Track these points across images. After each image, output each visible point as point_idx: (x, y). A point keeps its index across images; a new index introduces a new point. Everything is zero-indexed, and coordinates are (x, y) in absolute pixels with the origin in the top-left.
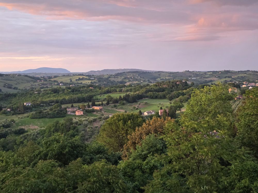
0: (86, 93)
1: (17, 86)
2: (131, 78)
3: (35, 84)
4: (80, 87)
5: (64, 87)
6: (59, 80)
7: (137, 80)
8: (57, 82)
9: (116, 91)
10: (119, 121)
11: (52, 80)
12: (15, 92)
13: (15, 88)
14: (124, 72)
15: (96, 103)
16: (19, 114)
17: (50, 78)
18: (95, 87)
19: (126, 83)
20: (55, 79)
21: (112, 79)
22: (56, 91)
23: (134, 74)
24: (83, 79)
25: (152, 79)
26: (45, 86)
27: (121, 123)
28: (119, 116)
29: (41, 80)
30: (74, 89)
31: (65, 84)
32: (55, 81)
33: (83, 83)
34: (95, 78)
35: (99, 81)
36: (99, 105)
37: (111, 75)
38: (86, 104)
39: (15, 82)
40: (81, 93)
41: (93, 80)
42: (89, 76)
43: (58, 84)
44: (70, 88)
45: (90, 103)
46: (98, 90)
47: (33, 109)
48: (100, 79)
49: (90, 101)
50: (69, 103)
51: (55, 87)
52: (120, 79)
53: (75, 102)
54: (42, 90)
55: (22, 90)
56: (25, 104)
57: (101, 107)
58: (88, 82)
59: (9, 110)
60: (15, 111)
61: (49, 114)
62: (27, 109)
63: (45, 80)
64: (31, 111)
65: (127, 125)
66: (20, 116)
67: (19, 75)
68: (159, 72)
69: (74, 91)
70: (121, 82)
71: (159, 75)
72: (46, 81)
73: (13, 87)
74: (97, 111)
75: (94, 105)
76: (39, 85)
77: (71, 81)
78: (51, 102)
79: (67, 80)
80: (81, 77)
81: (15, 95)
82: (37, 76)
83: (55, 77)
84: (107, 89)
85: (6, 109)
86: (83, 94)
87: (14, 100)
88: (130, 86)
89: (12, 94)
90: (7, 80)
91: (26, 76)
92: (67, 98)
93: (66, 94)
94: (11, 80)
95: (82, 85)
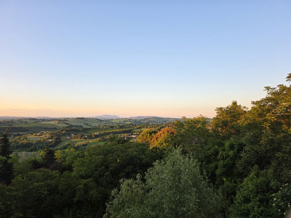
0: (128, 128)
1: (91, 124)
2: (152, 121)
3: (101, 123)
4: (125, 125)
5: (116, 125)
6: (114, 121)
7: (155, 122)
8: (113, 122)
9: (144, 128)
11: (110, 121)
12: (90, 127)
13: (90, 125)
14: (149, 118)
15: (133, 134)
16: (92, 139)
17: (109, 120)
18: (133, 125)
19: (150, 123)
20: (112, 121)
21: (142, 122)
22: (112, 127)
23: (154, 119)
24: (126, 121)
25: (164, 122)
26: (106, 125)
29: (104, 121)
30: (122, 126)
32: (111, 122)
33: (126, 123)
34: (133, 120)
35: (135, 122)
36: (135, 135)
37: (142, 119)
38: (128, 134)
39: (90, 122)
40: (125, 128)
41: (132, 121)
42: (130, 120)
43: (113, 124)
44: (119, 126)
45: (130, 134)
46: (134, 127)
47: (100, 136)
49: (130, 133)
50: (119, 133)
51: (111, 125)
52: (146, 122)
53: (122, 133)
54: (104, 126)
55: (94, 126)
56: (95, 133)
58: (129, 123)
59: (86, 137)
60: (90, 137)
61: (108, 139)
62: (96, 136)
63: (106, 121)
64: (98, 138)
67: (93, 119)
68: (168, 118)
69: (122, 127)
70: (147, 123)
71: (168, 120)
72: (107, 122)
73: (89, 125)
74: (134, 138)
75: (132, 134)
76: (103, 124)
77: (120, 122)
78: (109, 133)
79: (118, 122)
80: (126, 120)
81: (90, 129)
82: (102, 119)
83: (112, 120)
84: (139, 126)
87: (90, 131)
88: (152, 125)
89: (88, 128)
90: (86, 121)
91: (96, 119)
92: (118, 130)
93: (117, 129)
94: (88, 121)
95: (126, 124)
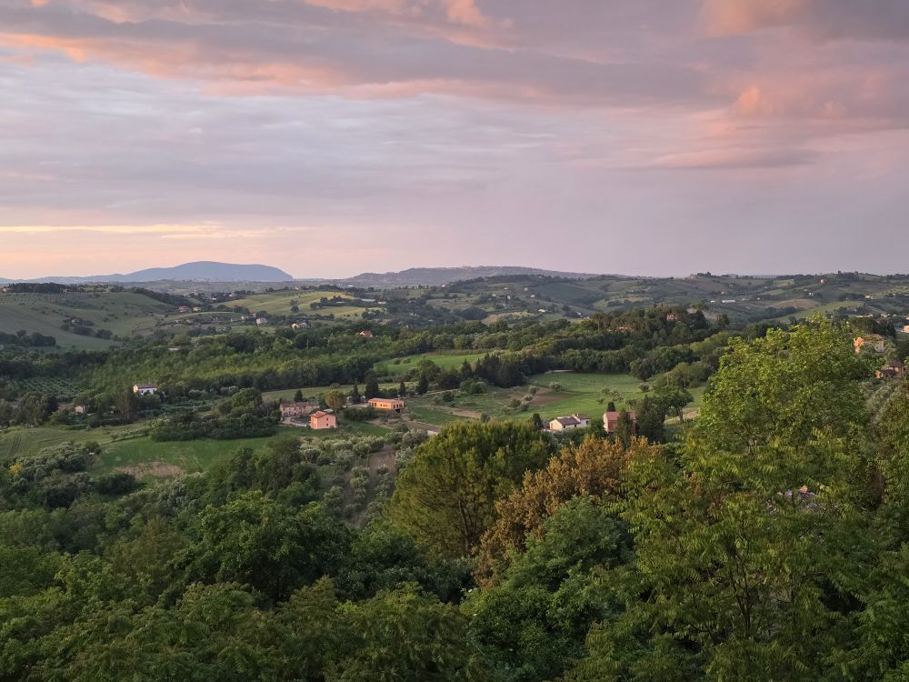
0: (347, 351)
1: (106, 327)
2: (504, 298)
3: (170, 318)
4: (327, 332)
5: (271, 330)
6: (254, 305)
7: (524, 306)
8: (247, 312)
9: (452, 347)
10: (464, 449)
11: (230, 304)
12: (102, 346)
13: (103, 335)
14: (480, 280)
15: (382, 387)
16: (116, 423)
17: (222, 297)
18: (379, 331)
19: (485, 315)
20: (240, 303)
21: (437, 303)
22: (242, 345)
23: (516, 286)
24: (335, 303)
25: (577, 302)
26: (205, 327)
27: (470, 456)
28: (464, 432)
29: (191, 306)
30: (305, 338)
31: (274, 320)
32: (239, 310)
33: (337, 315)
34: (377, 298)
35: (393, 311)
36: (392, 395)
37: (435, 290)
38: (346, 390)
39: (103, 314)
40: (331, 351)
41: (369, 305)
42: (358, 292)
43: (252, 321)
44: (290, 335)
45: (362, 388)
46: (388, 340)
47: (165, 406)
48: (396, 301)
49: (361, 380)
50: (289, 387)
51: (240, 330)
52: (464, 303)
53: (308, 384)
54: (195, 339)
55: (127, 340)
56: (136, 389)
57: (399, 402)
58: (355, 314)
59: (80, 409)
60: (102, 415)
61: (217, 425)
62: (142, 408)
63: (206, 306)
64: (157, 415)
65: (491, 466)
66: (119, 431)
67: (117, 288)
68: (603, 277)
69: (304, 343)
70: (469, 315)
71: (605, 288)
72: (210, 308)
73: (96, 330)
74: (384, 414)
75: (374, 393)
76: (183, 322)
77: (295, 309)
78: (227, 384)
79: (280, 305)
80: (330, 296)
81: (101, 359)
82: (178, 292)
83: (241, 295)
84: (418, 337)
85: (70, 406)
86: (336, 356)
87: (98, 377)
88: (502, 326)
89: (93, 354)
90: (75, 305)
91: (141, 291)
92: (281, 367)
93: (276, 356)
94: (90, 306)
95: (332, 324)
